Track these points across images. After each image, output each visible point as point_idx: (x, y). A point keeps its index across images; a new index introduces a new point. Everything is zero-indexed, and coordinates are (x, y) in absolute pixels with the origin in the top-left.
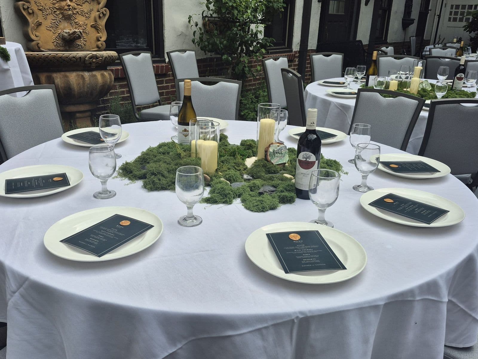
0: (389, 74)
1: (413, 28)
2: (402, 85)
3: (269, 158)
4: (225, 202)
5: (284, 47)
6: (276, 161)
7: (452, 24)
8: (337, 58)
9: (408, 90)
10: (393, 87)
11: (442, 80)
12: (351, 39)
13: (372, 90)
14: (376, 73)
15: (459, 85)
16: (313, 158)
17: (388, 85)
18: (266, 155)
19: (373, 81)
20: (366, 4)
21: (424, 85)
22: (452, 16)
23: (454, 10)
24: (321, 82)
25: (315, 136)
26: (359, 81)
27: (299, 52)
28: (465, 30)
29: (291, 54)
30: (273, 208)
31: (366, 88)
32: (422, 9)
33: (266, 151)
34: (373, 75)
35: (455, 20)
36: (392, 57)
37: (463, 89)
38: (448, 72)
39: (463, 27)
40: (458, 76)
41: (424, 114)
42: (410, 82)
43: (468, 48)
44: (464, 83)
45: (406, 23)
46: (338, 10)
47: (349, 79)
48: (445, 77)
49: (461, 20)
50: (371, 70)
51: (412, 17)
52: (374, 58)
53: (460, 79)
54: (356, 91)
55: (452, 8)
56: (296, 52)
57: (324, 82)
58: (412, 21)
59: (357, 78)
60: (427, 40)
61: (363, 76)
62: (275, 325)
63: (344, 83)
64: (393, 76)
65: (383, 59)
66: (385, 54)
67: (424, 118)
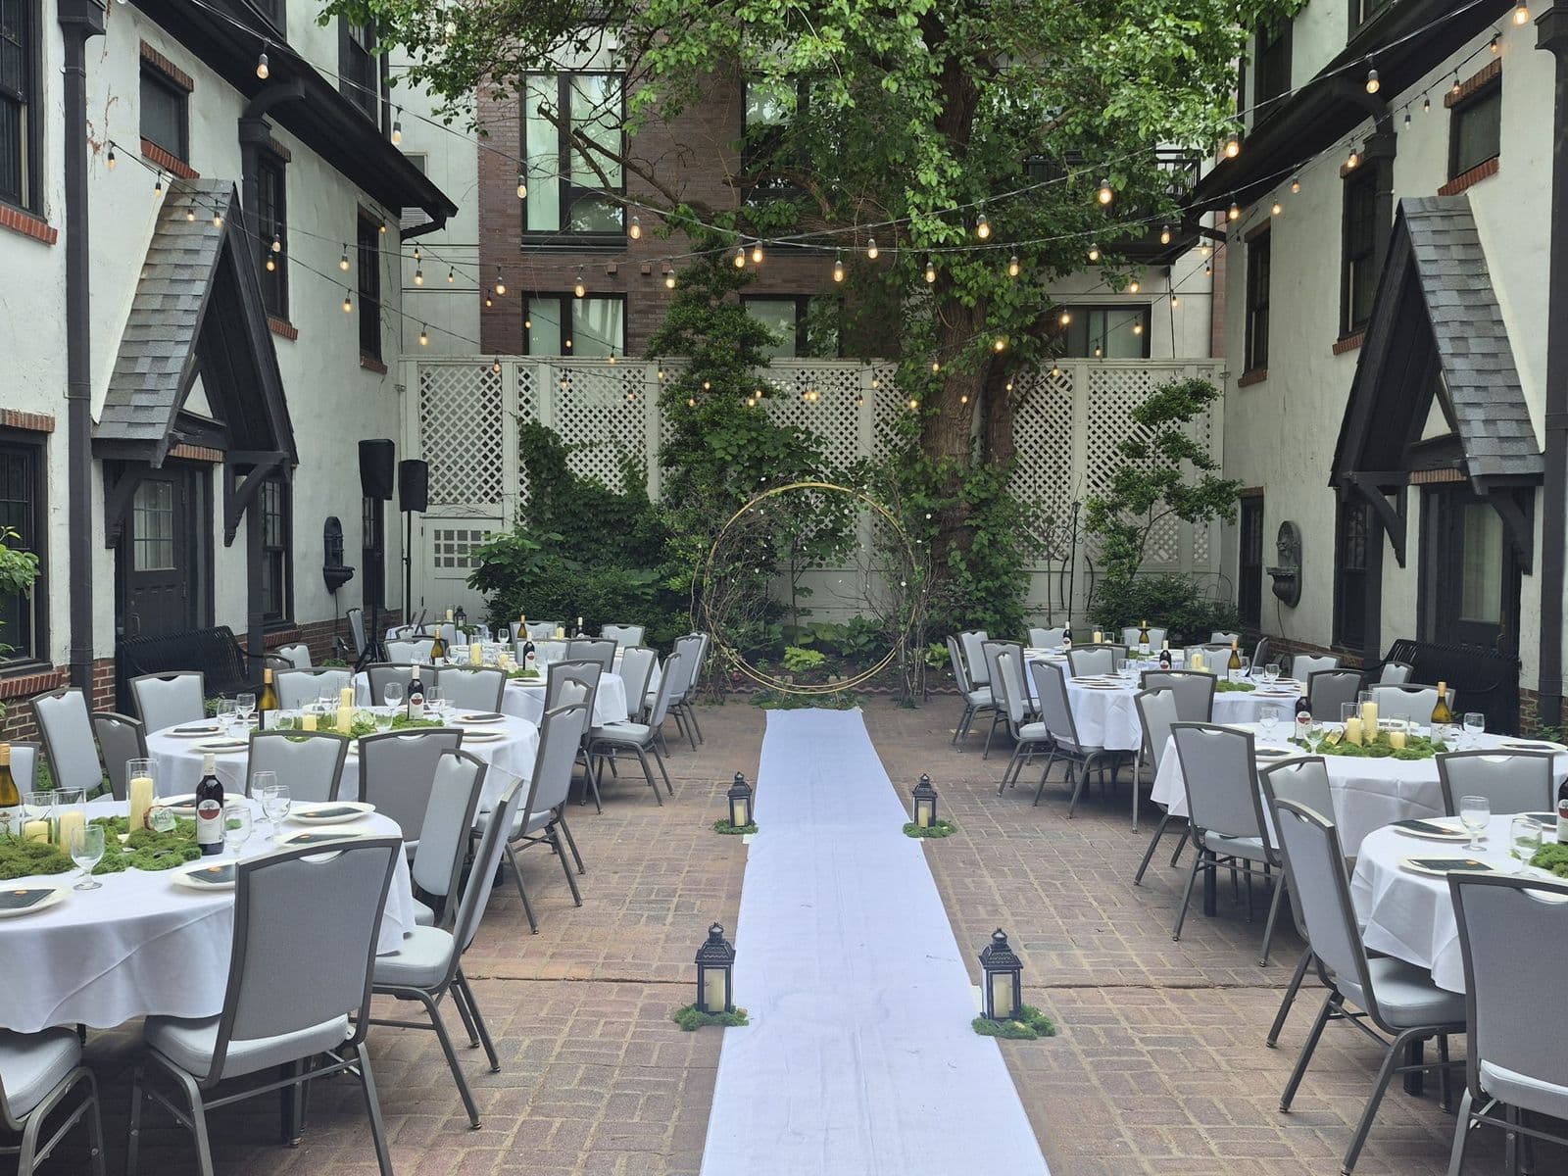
0: (298, 704)
1: (354, 588)
2: (324, 721)
3: (151, 826)
4: (118, 870)
5: (26, 658)
6: (160, 828)
7: (444, 571)
8: (190, 682)
9: (335, 728)
10: (310, 723)
11: (394, 707)
12: (201, 624)
13: (272, 733)
14: (277, 704)
15: (418, 711)
16: (216, 805)
17: (298, 723)
18: (146, 823)
19: (272, 719)
20: (228, 542)
21: (361, 717)
22: (443, 555)
23: (442, 542)
24: (170, 730)
25: (216, 783)
26: (245, 722)
27: (71, 667)
28: (471, 587)
29: (51, 673)
30: (178, 865)
31: (261, 730)
32: (367, 540)
33: (146, 818)
34: (271, 708)
35: (449, 563)
36: (305, 671)
37: (425, 717)
38: (401, 693)
39: (467, 581)
40: (413, 697)
41: (352, 760)
42: (335, 715)
43: (479, 629)
44: (426, 708)
45: (335, 577)
46: (157, 562)
47: (224, 721)
48: (399, 700)
49: (462, 563)
50: (265, 702)
51: (347, 563)
52: (268, 680)
53: (417, 702)
54: (247, 741)
55: (437, 537)
56: (61, 669)
57: (176, 731)
58: (348, 574)
59: (240, 717)
60: (395, 611)
61: (251, 712)
62: (217, 913)
63: (217, 729)
64: (308, 708)
65: (285, 677)
66: (291, 665)
67: (352, 766)
